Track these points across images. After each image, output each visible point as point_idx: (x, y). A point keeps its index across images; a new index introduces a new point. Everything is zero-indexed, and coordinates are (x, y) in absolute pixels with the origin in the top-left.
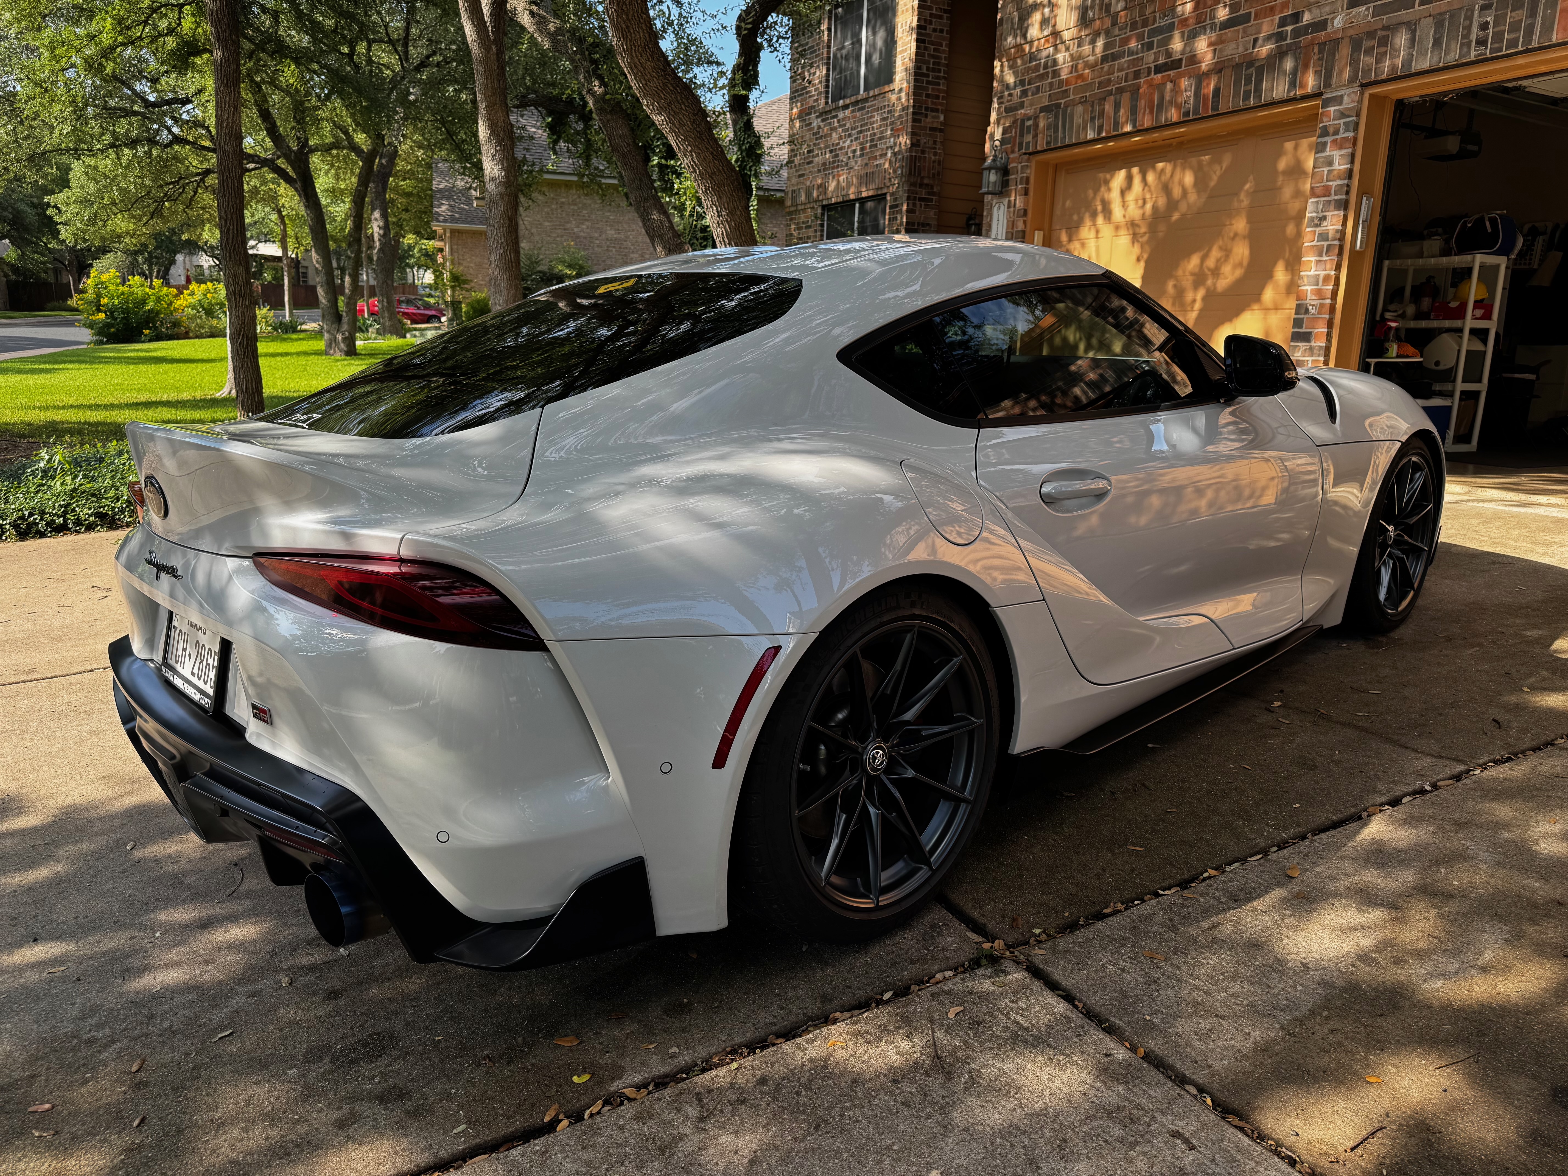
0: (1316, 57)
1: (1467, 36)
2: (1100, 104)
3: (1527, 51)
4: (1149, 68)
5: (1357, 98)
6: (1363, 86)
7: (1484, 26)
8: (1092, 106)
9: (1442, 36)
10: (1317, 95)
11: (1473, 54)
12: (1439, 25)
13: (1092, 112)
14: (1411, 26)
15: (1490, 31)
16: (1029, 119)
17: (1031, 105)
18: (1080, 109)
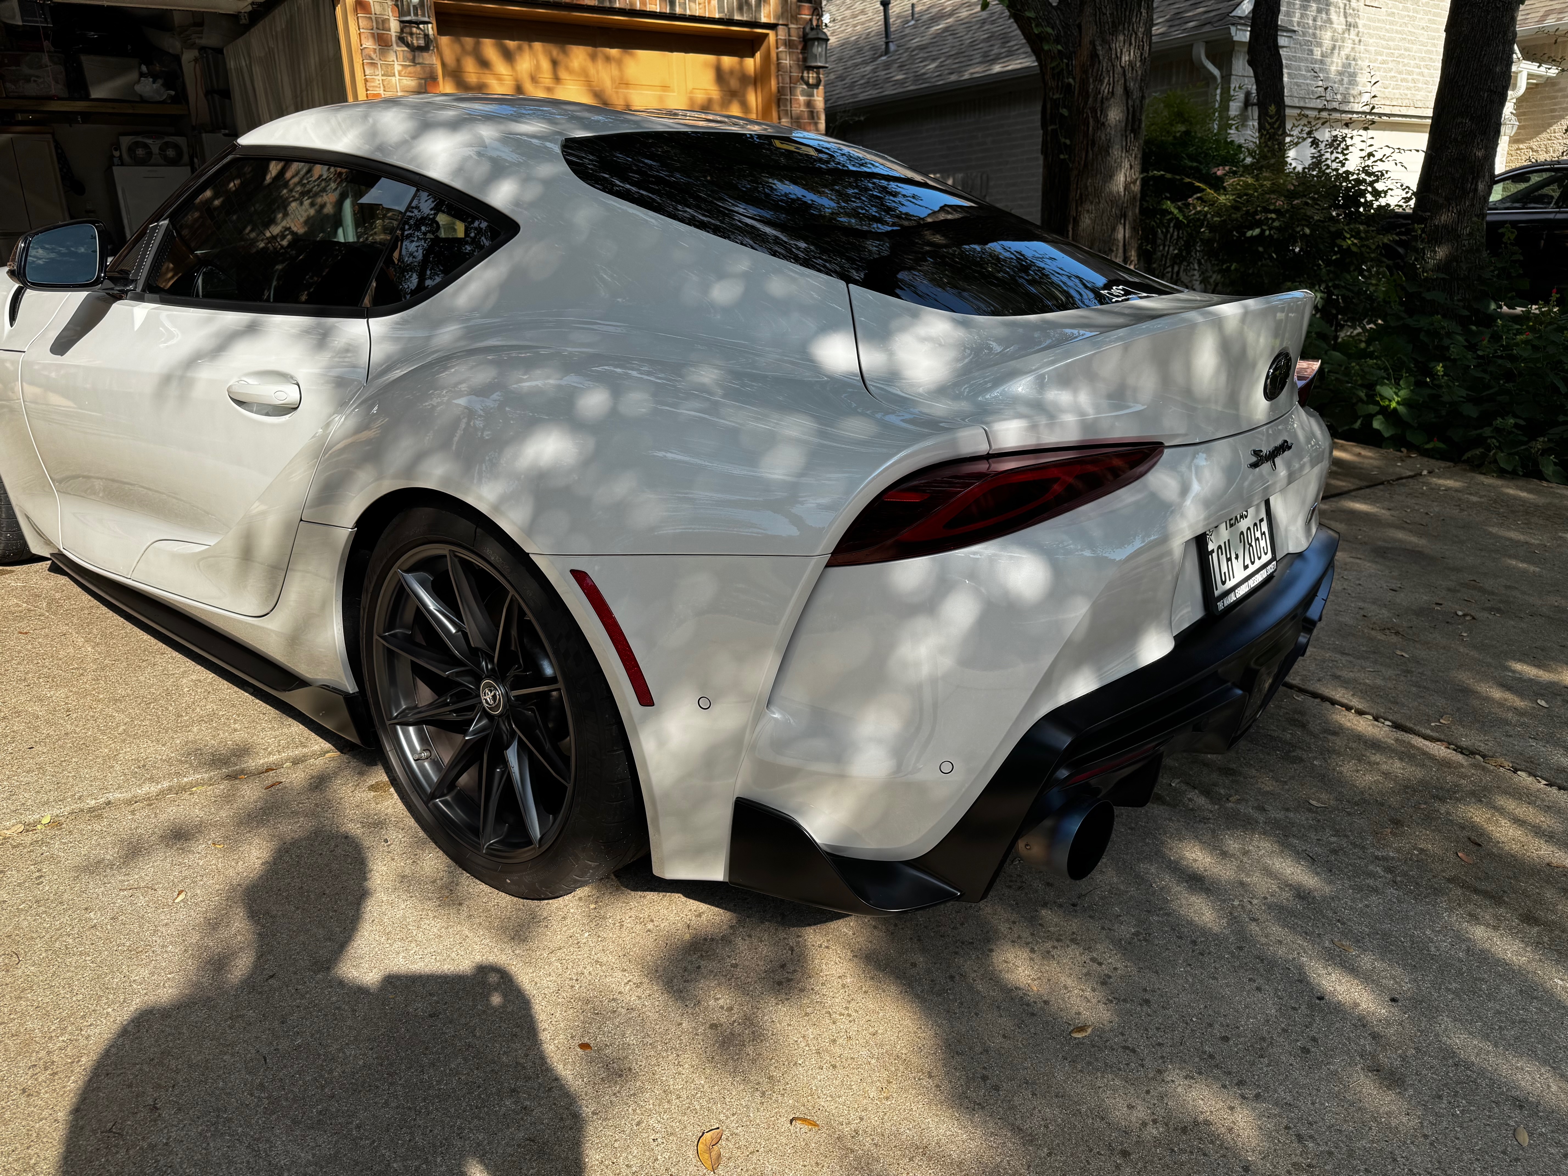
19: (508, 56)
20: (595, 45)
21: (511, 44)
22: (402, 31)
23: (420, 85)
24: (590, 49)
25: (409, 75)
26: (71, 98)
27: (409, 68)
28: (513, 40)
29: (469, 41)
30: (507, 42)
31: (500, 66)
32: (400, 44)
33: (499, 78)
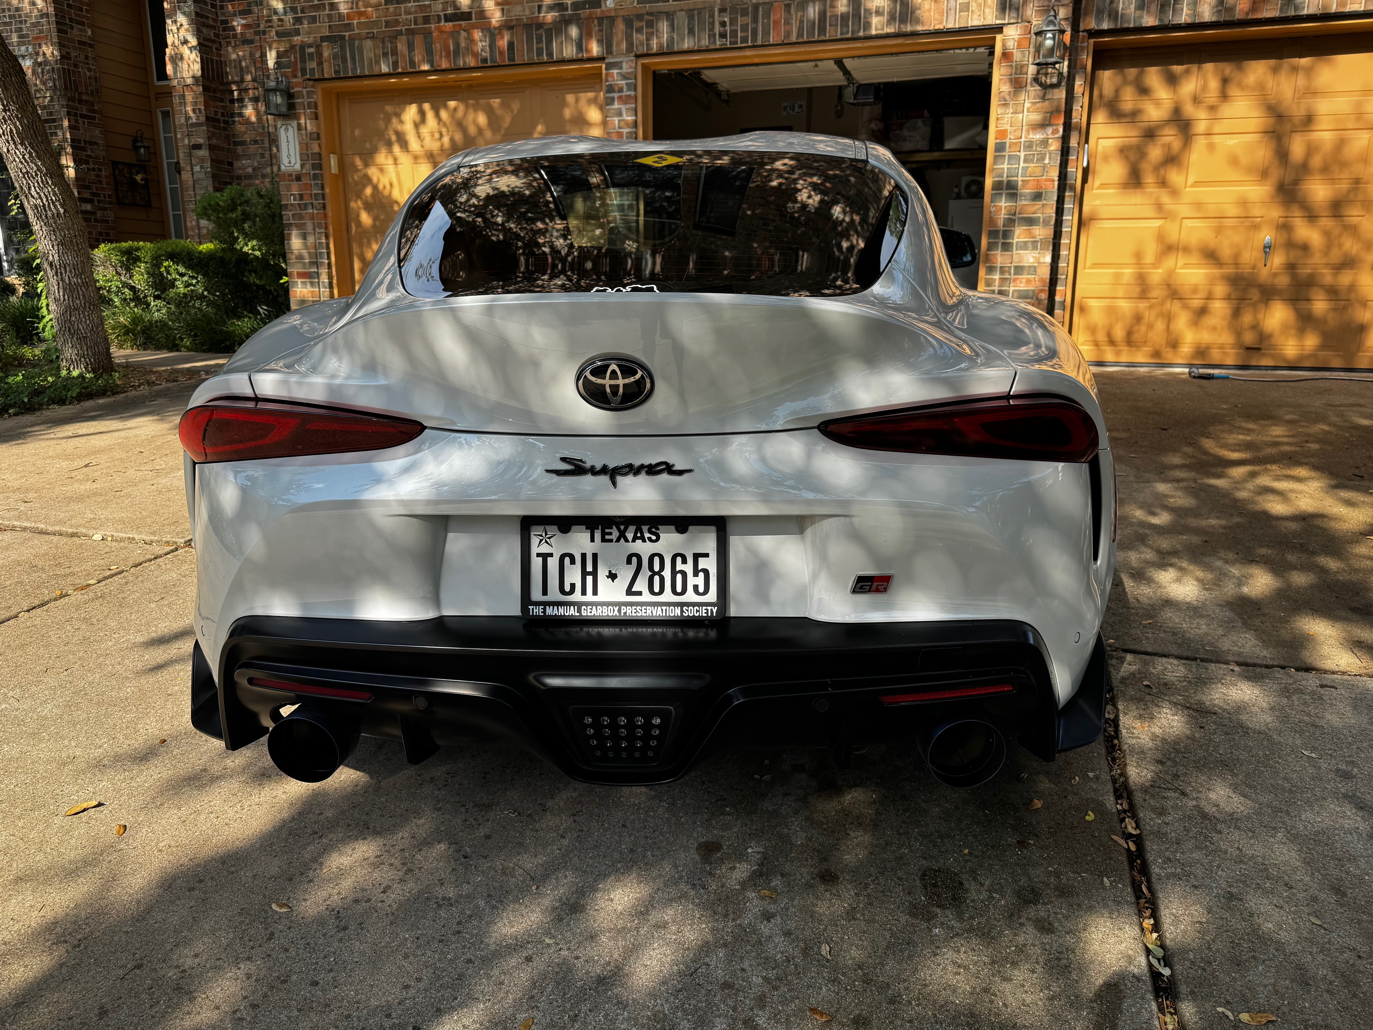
0: (597, 28)
1: (712, 29)
2: (391, 42)
3: (754, 47)
4: (439, 16)
5: (634, 65)
6: (637, 56)
7: (723, 24)
8: (383, 42)
9: (694, 27)
10: (601, 59)
11: (718, 43)
12: (691, 18)
13: (383, 48)
14: (670, 16)
15: (728, 28)
16: (310, 46)
17: (309, 33)
18: (369, 44)
19: (1172, 81)
20: (1280, 57)
21: (1177, 69)
22: (1038, 73)
23: (1045, 118)
24: (1272, 62)
25: (1036, 111)
26: (931, 150)
27: (1038, 105)
28: (1179, 64)
29: (1132, 72)
30: (1175, 67)
31: (1163, 93)
32: (1034, 84)
33: (1157, 103)
